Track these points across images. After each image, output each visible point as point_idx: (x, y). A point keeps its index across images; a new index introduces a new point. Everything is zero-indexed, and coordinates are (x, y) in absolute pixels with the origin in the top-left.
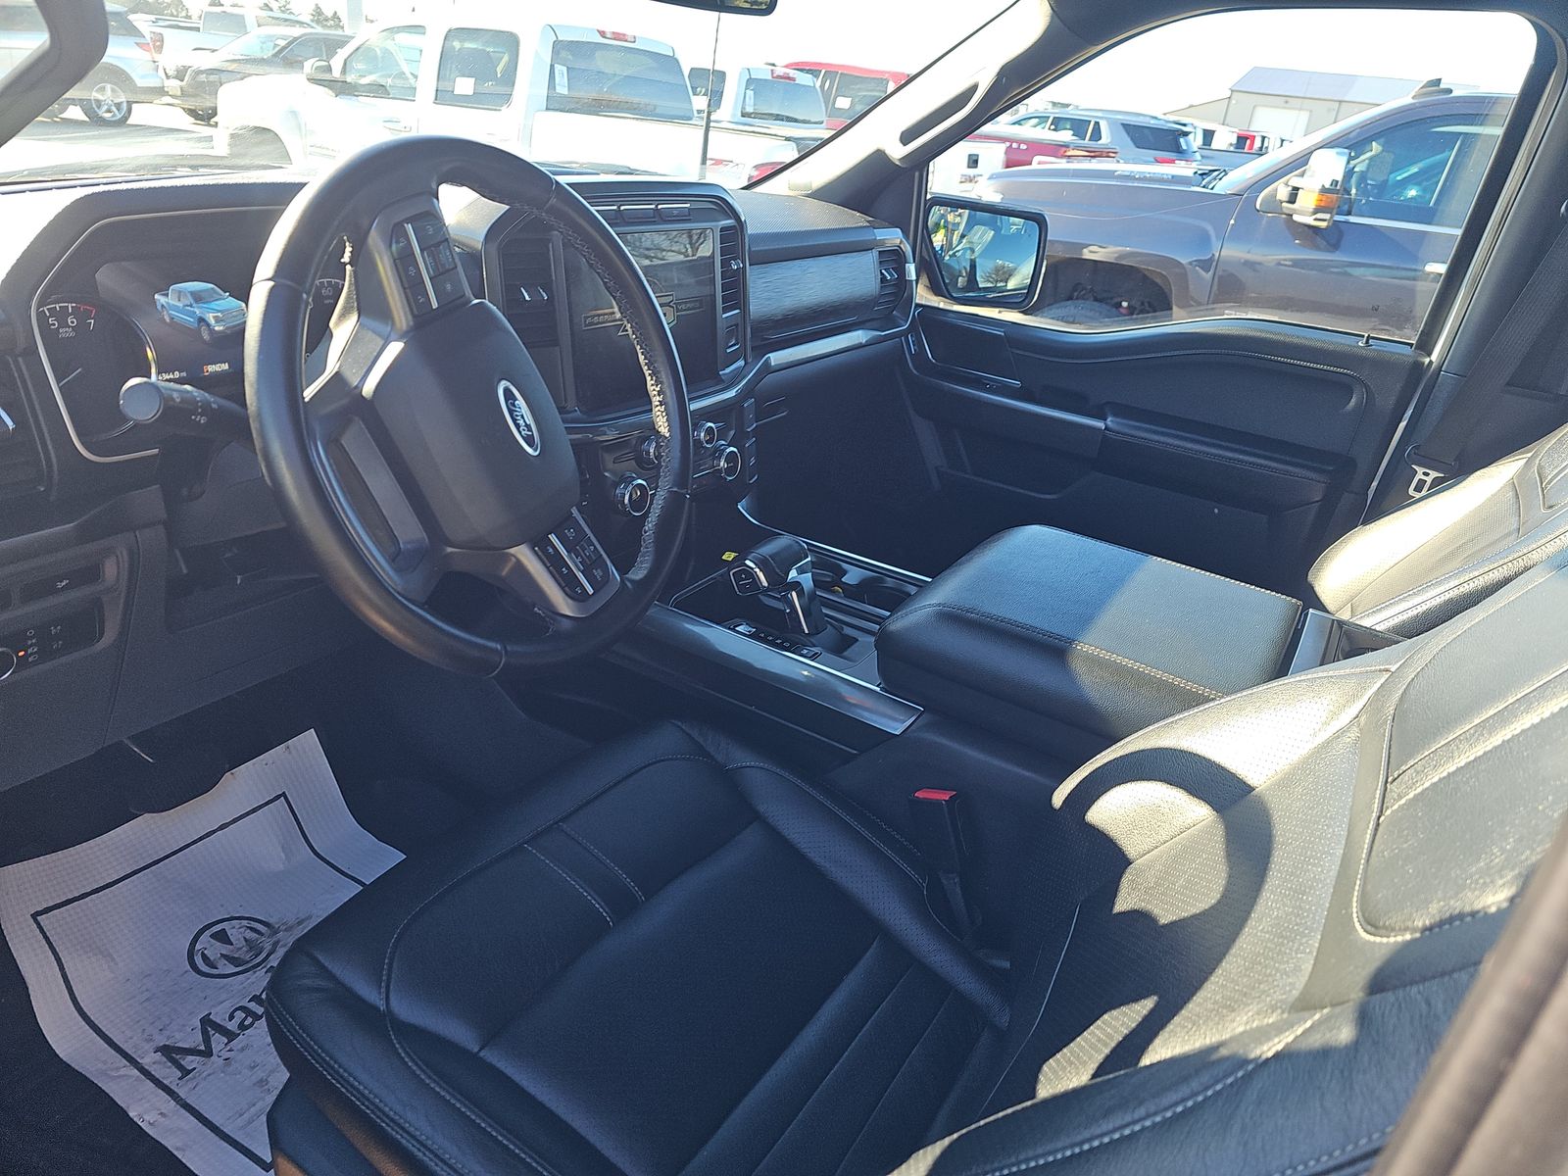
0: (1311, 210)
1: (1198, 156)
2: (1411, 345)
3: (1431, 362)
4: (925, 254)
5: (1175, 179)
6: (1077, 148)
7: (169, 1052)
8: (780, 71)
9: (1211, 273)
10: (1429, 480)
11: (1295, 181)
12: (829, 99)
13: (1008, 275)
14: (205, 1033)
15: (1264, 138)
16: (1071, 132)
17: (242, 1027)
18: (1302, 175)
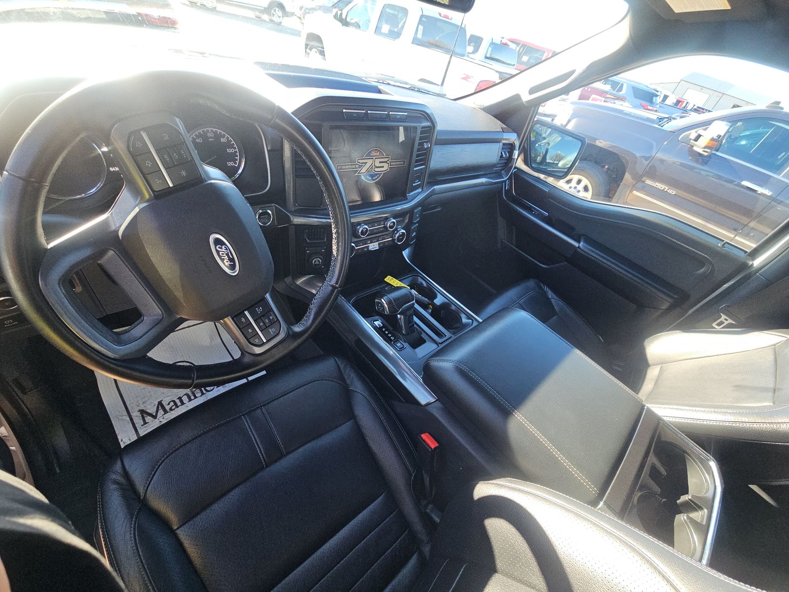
0: (703, 146)
1: (658, 106)
2: (746, 252)
3: (753, 264)
4: (526, 145)
5: (648, 120)
6: (611, 94)
7: (143, 412)
8: (504, 41)
9: (648, 162)
10: (726, 323)
11: (701, 132)
12: (520, 56)
13: (560, 158)
14: (158, 408)
15: (687, 103)
16: (611, 86)
17: (171, 409)
18: (705, 129)
